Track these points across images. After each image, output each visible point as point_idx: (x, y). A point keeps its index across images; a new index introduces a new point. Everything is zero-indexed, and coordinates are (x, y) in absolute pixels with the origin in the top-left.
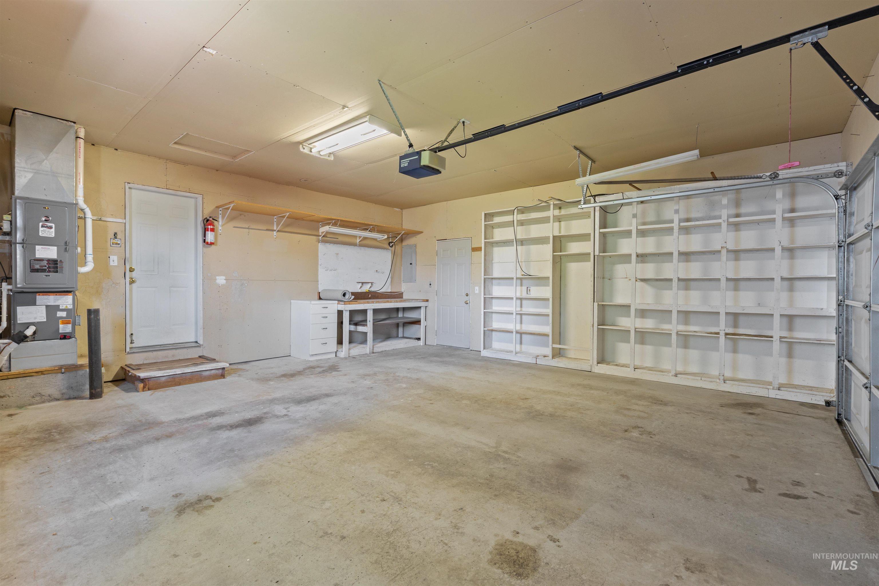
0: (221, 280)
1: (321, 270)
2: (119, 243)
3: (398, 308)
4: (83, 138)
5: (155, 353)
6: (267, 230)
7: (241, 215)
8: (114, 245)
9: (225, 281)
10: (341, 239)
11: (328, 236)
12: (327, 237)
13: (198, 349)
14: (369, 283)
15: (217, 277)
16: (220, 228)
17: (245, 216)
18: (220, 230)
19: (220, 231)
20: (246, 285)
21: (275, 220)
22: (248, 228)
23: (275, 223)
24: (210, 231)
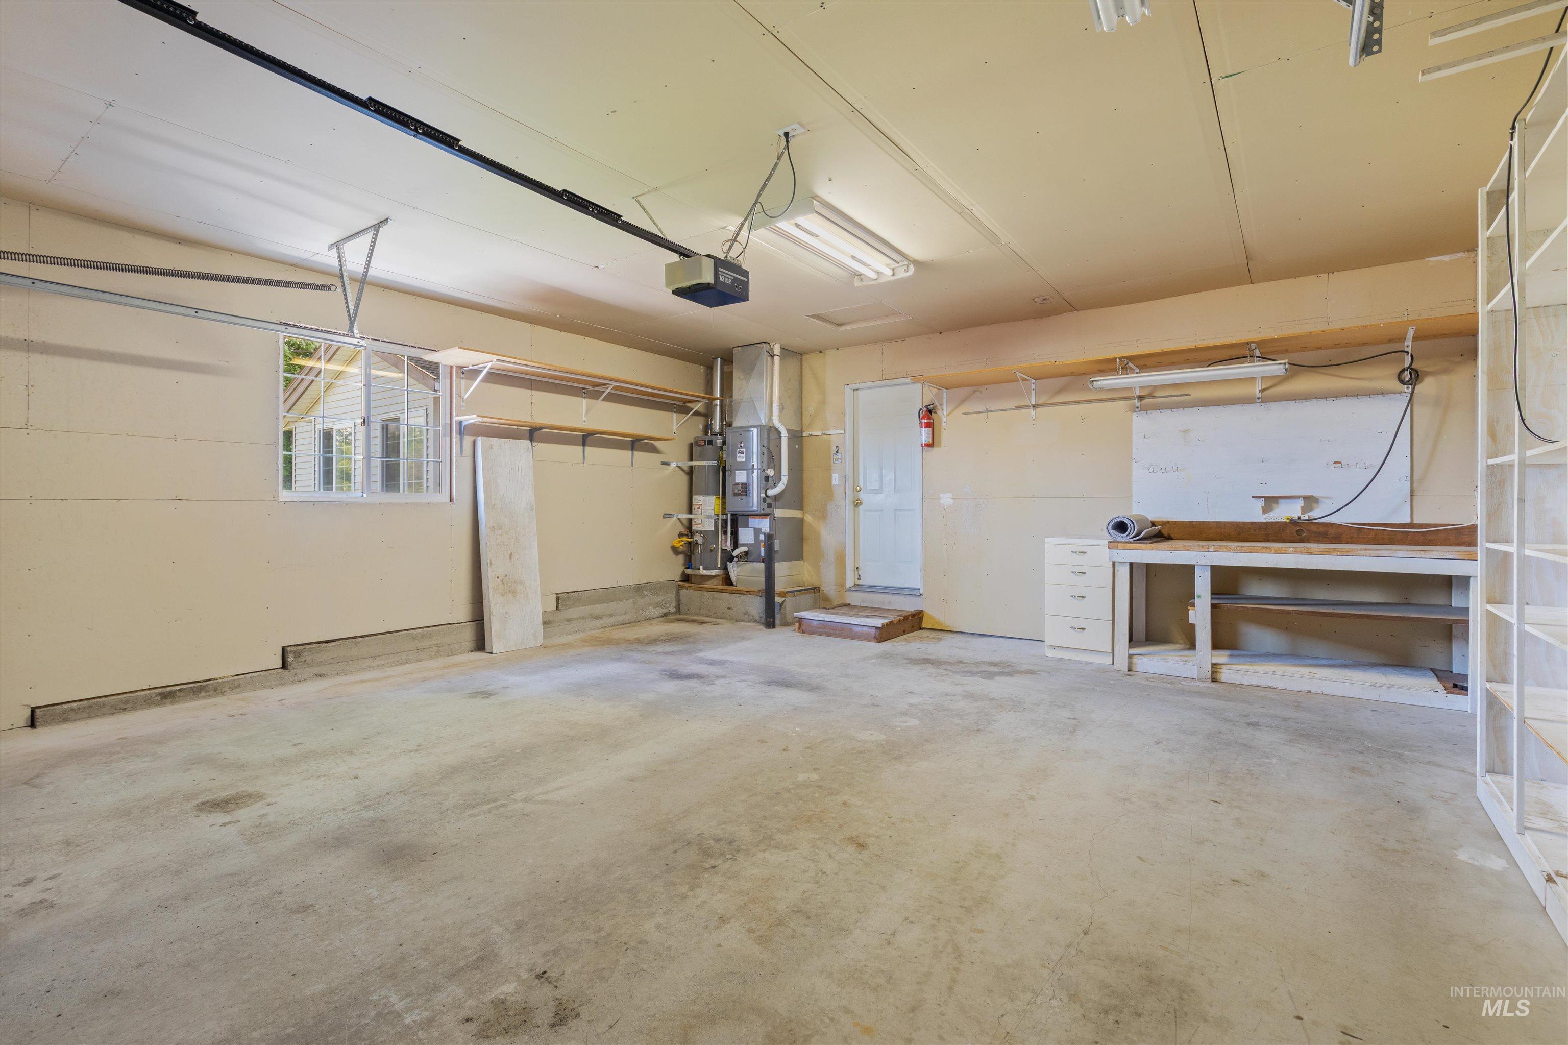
0: (946, 500)
1: (1138, 472)
2: (840, 458)
3: (1450, 577)
4: (779, 355)
5: (872, 595)
6: (1017, 408)
7: (974, 392)
8: (836, 462)
9: (952, 501)
10: (1197, 394)
11: (1158, 394)
12: (1154, 397)
13: (917, 599)
14: (1299, 497)
15: (941, 495)
16: (945, 419)
17: (981, 392)
18: (945, 422)
19: (945, 424)
20: (984, 506)
21: (1034, 386)
22: (987, 411)
23: (1033, 392)
24: (925, 427)
